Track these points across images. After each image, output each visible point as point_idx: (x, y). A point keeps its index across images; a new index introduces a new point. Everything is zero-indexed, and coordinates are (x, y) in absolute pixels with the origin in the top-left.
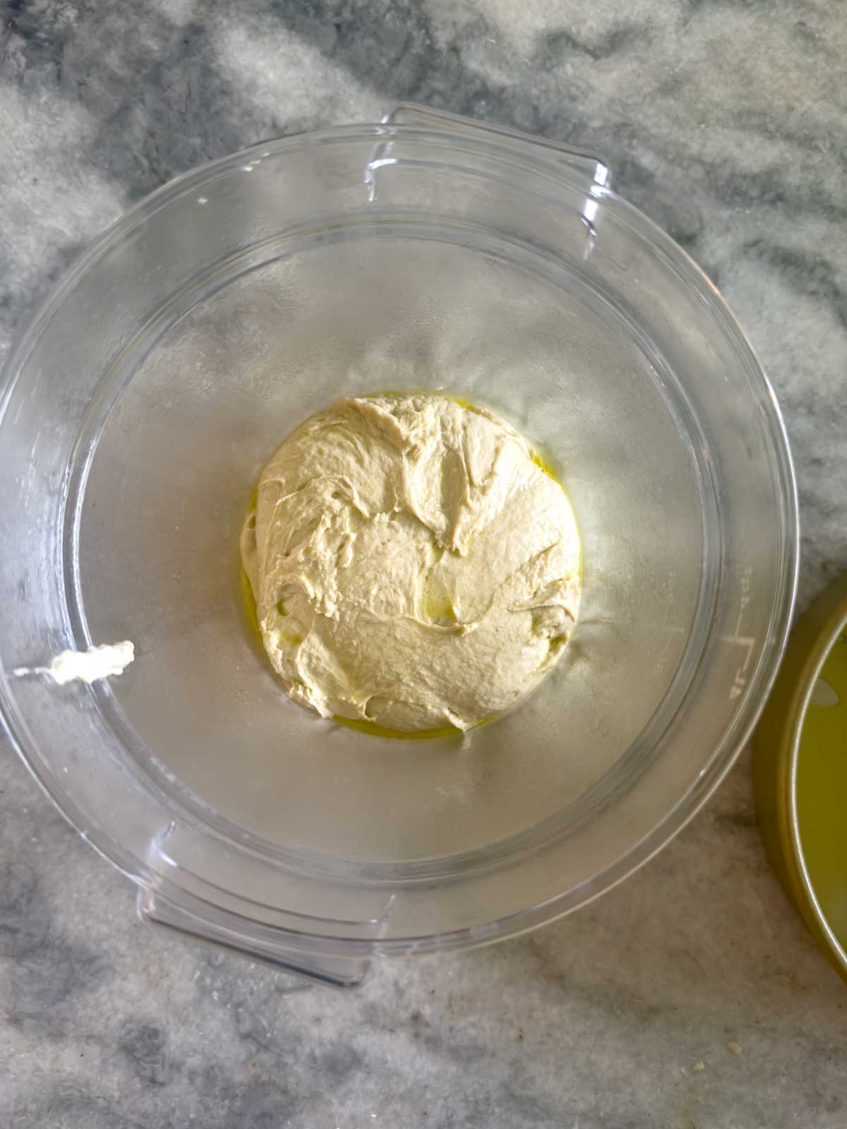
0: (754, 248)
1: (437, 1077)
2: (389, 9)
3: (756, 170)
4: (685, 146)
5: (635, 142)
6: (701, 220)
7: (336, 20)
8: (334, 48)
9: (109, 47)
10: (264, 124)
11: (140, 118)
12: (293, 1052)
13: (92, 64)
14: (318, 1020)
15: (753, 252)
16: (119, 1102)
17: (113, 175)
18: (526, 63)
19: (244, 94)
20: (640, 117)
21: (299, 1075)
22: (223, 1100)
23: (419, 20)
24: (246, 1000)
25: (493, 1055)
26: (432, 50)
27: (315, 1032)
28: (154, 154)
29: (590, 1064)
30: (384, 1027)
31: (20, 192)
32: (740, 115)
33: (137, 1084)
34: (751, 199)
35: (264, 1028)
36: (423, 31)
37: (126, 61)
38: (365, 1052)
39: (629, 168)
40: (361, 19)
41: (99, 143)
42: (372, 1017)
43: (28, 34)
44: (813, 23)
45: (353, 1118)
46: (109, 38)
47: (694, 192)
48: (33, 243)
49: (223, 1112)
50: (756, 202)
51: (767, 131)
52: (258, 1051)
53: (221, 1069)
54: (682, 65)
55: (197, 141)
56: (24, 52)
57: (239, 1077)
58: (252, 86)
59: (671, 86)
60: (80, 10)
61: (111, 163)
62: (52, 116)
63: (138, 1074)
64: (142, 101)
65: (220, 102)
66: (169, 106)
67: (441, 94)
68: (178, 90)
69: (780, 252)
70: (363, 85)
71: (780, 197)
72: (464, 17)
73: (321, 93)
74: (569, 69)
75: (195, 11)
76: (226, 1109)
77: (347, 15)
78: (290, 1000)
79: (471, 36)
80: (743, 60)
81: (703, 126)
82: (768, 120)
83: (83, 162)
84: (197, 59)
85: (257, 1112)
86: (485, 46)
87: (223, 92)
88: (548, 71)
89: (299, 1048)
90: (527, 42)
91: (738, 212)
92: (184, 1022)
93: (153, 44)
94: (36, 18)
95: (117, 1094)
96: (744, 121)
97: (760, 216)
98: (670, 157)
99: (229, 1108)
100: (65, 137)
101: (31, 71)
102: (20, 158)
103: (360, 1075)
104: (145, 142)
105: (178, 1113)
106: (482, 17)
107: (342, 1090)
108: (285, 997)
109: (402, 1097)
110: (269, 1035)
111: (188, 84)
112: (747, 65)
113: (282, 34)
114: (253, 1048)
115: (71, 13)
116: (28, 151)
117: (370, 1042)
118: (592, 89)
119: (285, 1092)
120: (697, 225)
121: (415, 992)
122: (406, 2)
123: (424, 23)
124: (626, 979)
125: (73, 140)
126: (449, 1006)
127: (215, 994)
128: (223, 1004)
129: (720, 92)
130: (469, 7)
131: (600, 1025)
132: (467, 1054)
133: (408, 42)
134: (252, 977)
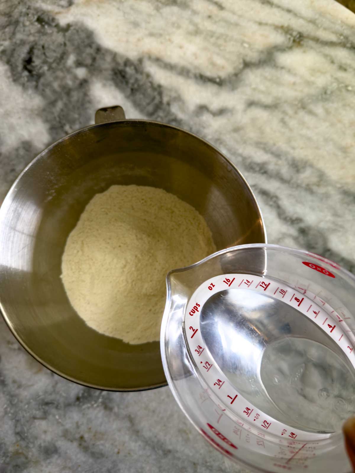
0: (254, 187)
1: (84, 463)
2: (150, 87)
3: (259, 162)
4: (237, 150)
5: (221, 145)
7: (132, 87)
8: (129, 95)
9: (55, 80)
12: (33, 443)
13: (49, 85)
14: (45, 432)
17: (46, 121)
18: (191, 113)
20: (225, 138)
21: (33, 452)
22: (3, 457)
24: (21, 419)
25: (107, 458)
26: (161, 102)
27: (43, 436)
28: (62, 117)
29: (142, 468)
30: (68, 440)
31: (14, 120)
32: (258, 143)
35: (25, 432)
36: (159, 96)
37: (60, 86)
38: (60, 447)
40: (140, 88)
41: (44, 110)
42: (66, 434)
43: (30, 71)
44: (287, 119)
48: (13, 137)
50: (257, 172)
51: (265, 150)
52: (20, 440)
53: (5, 444)
54: (241, 124)
55: (76, 116)
56: (27, 77)
57: (11, 449)
59: (237, 130)
60: (49, 68)
61: (47, 117)
62: (31, 98)
64: (62, 99)
65: (87, 105)
66: (70, 103)
68: (75, 98)
69: (262, 190)
71: (266, 172)
72: (173, 94)
74: (204, 118)
75: (86, 75)
76: (3, 461)
78: (37, 422)
79: (175, 101)
80: (262, 126)
81: (245, 144)
82: (266, 146)
83: (37, 115)
84: (83, 90)
85: (15, 464)
86: (179, 105)
88: (198, 117)
89: (36, 442)
90: (192, 106)
93: (70, 83)
94: (33, 67)
96: (258, 145)
98: (232, 152)
99: (4, 461)
100: (33, 106)
101: (28, 83)
102: (17, 110)
103: (56, 456)
104: (60, 113)
106: (179, 95)
107: (48, 461)
108: (36, 421)
109: (70, 468)
110: (26, 434)
111: (78, 97)
112: (263, 128)
113: (113, 88)
114: (19, 439)
115: (46, 68)
116: (20, 108)
117: (62, 444)
118: (210, 125)
119: (27, 458)
121: (83, 428)
122: (155, 86)
123: (160, 94)
124: (161, 436)
125: (36, 107)
126: (95, 436)
127: (10, 415)
128: (12, 419)
129: (252, 134)
130: (176, 91)
131: (149, 454)
132: (97, 456)
133: (154, 99)
134: (25, 411)
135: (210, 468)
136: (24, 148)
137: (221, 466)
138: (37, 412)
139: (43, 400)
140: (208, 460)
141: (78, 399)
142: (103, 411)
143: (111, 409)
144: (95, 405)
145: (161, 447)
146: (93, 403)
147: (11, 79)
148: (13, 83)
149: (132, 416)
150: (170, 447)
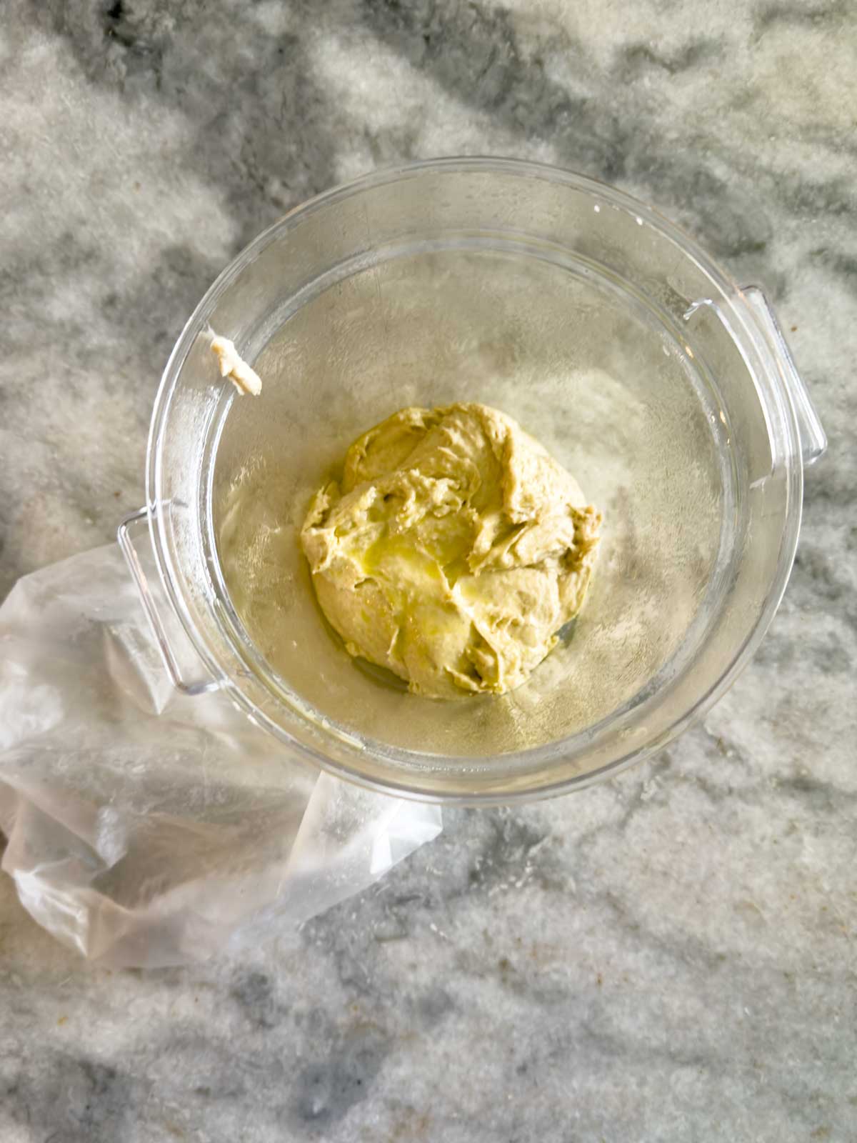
0: (820, 255)
1: (523, 1018)
2: (475, 22)
3: (822, 181)
4: (756, 158)
5: (709, 153)
6: (770, 228)
7: (424, 32)
8: (423, 59)
9: (206, 55)
10: (357, 133)
11: (237, 125)
12: (391, 996)
13: (188, 72)
14: (413, 967)
15: (818, 260)
16: (231, 1041)
17: (212, 179)
18: (606, 77)
19: (337, 103)
20: (714, 129)
21: (397, 1018)
22: (327, 1039)
23: (504, 34)
24: (347, 948)
25: (574, 998)
26: (516, 61)
27: (411, 977)
28: (252, 160)
29: (663, 1006)
30: (473, 974)
31: (123, 196)
32: (808, 128)
33: (247, 1026)
34: (818, 209)
35: (364, 975)
36: (508, 44)
37: (223, 69)
38: (456, 995)
39: (703, 178)
40: (449, 31)
41: (198, 148)
42: (463, 962)
43: (128, 43)
45: (446, 1055)
46: (206, 47)
47: (763, 202)
48: (136, 244)
49: (327, 1051)
50: (822, 212)
51: (832, 143)
52: (359, 996)
53: (325, 1012)
54: (753, 80)
55: (293, 148)
56: (124, 59)
57: (342, 1019)
58: (344, 95)
59: (744, 100)
60: (177, 20)
61: (210, 168)
62: (152, 122)
63: (248, 1016)
64: (239, 108)
65: (314, 111)
66: (265, 114)
67: (526, 105)
68: (275, 98)
69: (844, 260)
70: (451, 95)
71: (844, 208)
72: (547, 31)
73: (411, 102)
74: (646, 82)
75: (289, 22)
77: (435, 27)
78: (389, 949)
79: (553, 48)
80: (810, 77)
81: (773, 139)
82: (834, 133)
83: (183, 166)
84: (292, 67)
85: (359, 1050)
86: (567, 59)
87: (317, 101)
88: (627, 83)
89: (396, 992)
90: (606, 55)
91: (805, 222)
92: (291, 970)
93: (249, 53)
94: (135, 27)
95: (229, 1035)
96: (812, 134)
97: (825, 225)
98: (742, 168)
99: (333, 1047)
100: (165, 143)
101: (132, 79)
102: (123, 162)
103: (452, 1017)
104: (243, 148)
105: (286, 1052)
106: (563, 30)
107: (436, 1031)
108: (384, 945)
109: (491, 1037)
110: (369, 981)
111: (283, 93)
112: (815, 81)
113: (373, 45)
114: (354, 993)
115: (169, 23)
116: (129, 157)
117: (461, 987)
118: (668, 101)
119: (383, 1032)
120: (766, 234)
121: (502, 940)
122: (491, 15)
123: (509, 36)
124: (696, 928)
125: (173, 145)
126: (534, 954)
127: (319, 943)
128: (327, 953)
129: (789, 106)
130: (552, 21)
131: (672, 971)
132: (551, 997)
133: (494, 54)
134: (354, 926)
135: (826, 978)
136: (173, 268)
137: (851, 969)
138: (383, 925)
139: (391, 895)
140: (817, 960)
141: (474, 876)
142: (541, 894)
143: (560, 886)
144: (519, 884)
145: (700, 951)
146: (512, 879)
147: (82, 77)
148: (89, 88)
149: (615, 893)
150: (721, 949)
